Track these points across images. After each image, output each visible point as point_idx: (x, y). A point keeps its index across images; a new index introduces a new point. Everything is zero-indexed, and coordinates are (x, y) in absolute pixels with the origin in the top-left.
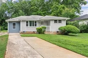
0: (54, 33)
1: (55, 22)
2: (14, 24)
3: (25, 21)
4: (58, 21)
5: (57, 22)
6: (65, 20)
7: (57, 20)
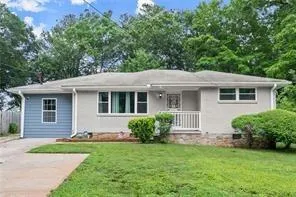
0: (220, 143)
1: (222, 98)
2: (49, 106)
3: (92, 92)
4: (237, 94)
5: (233, 98)
6: (269, 88)
7: (233, 90)
